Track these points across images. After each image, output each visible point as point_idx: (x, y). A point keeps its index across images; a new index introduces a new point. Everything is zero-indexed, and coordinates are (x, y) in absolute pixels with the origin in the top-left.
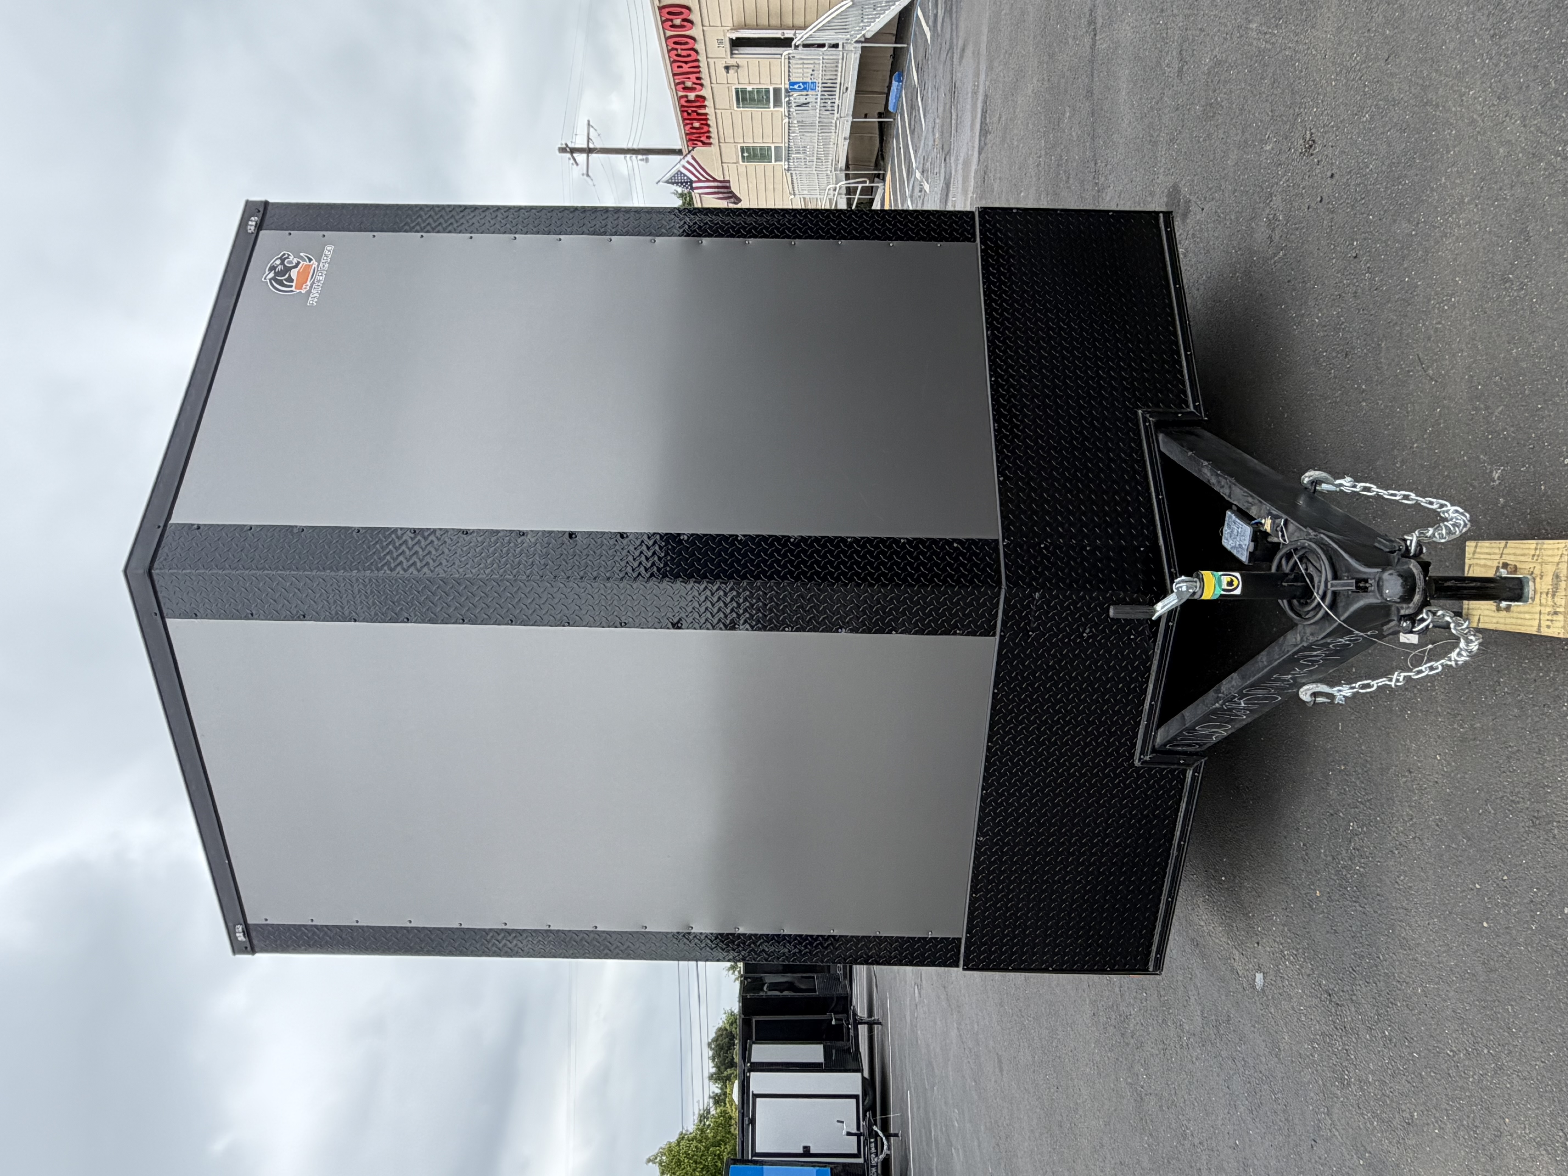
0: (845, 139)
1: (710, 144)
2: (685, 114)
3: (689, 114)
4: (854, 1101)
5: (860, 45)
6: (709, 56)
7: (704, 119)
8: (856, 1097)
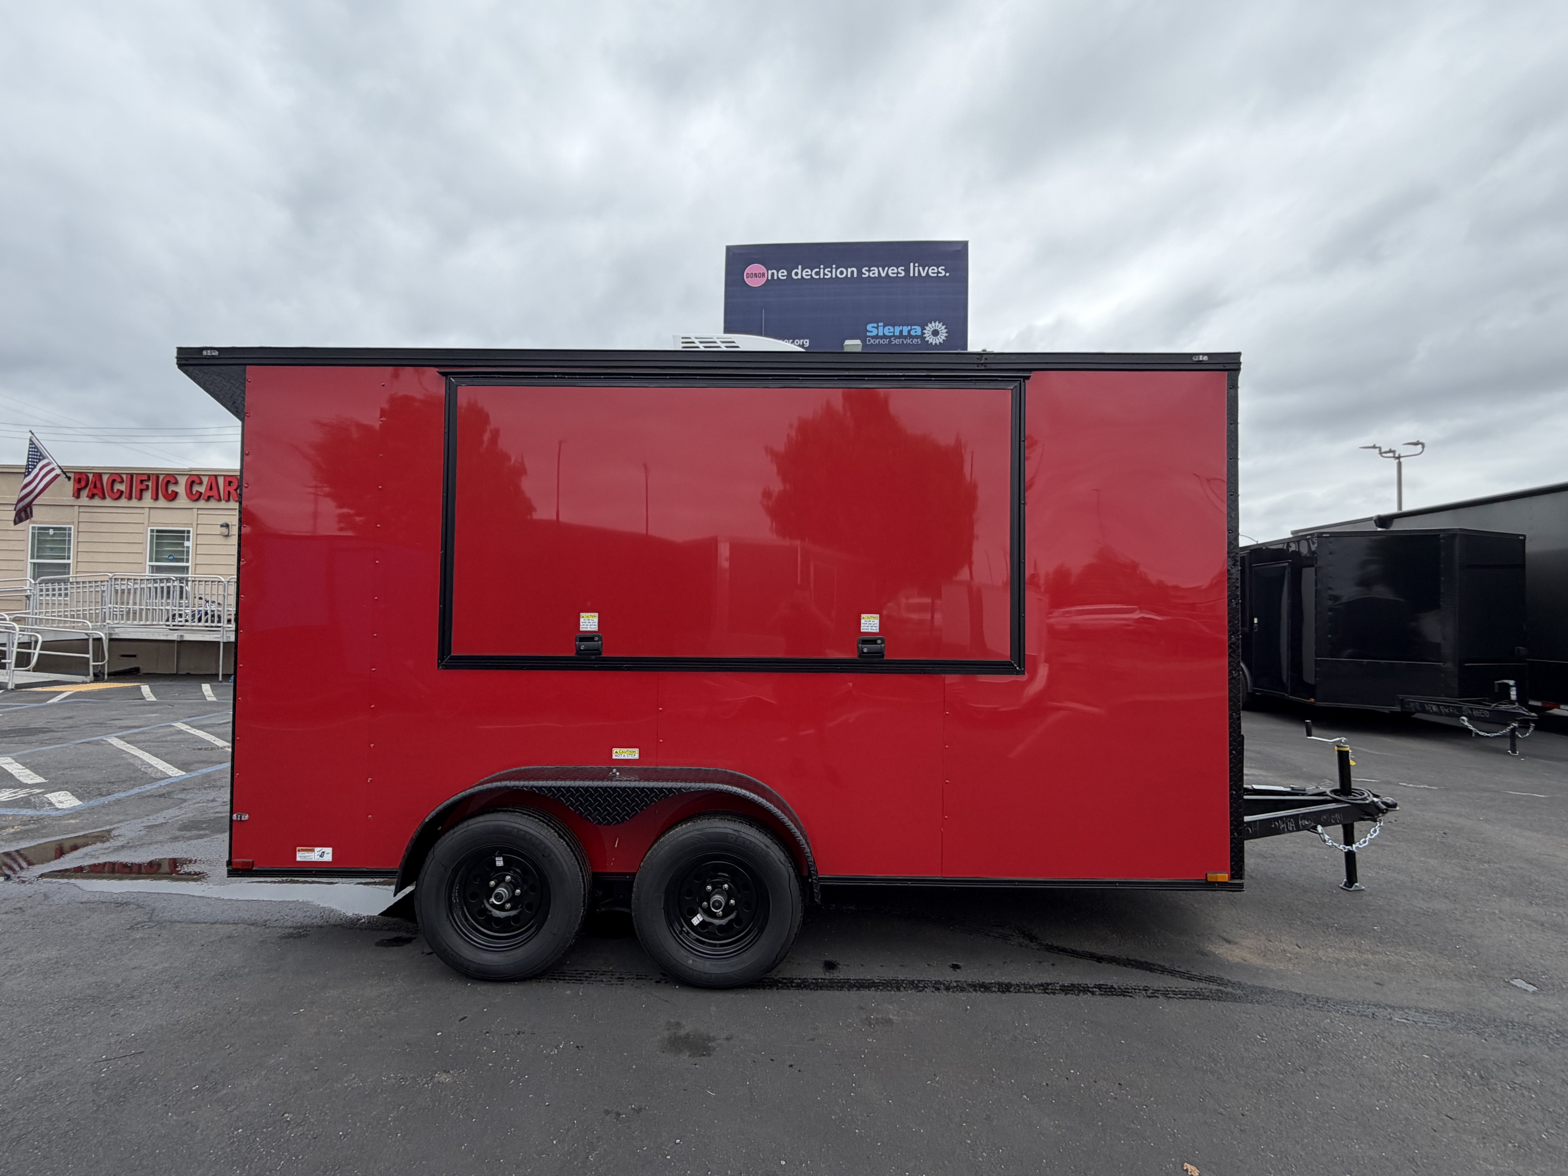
1: (77, 496)
2: (144, 477)
3: (142, 481)
7: (132, 495)
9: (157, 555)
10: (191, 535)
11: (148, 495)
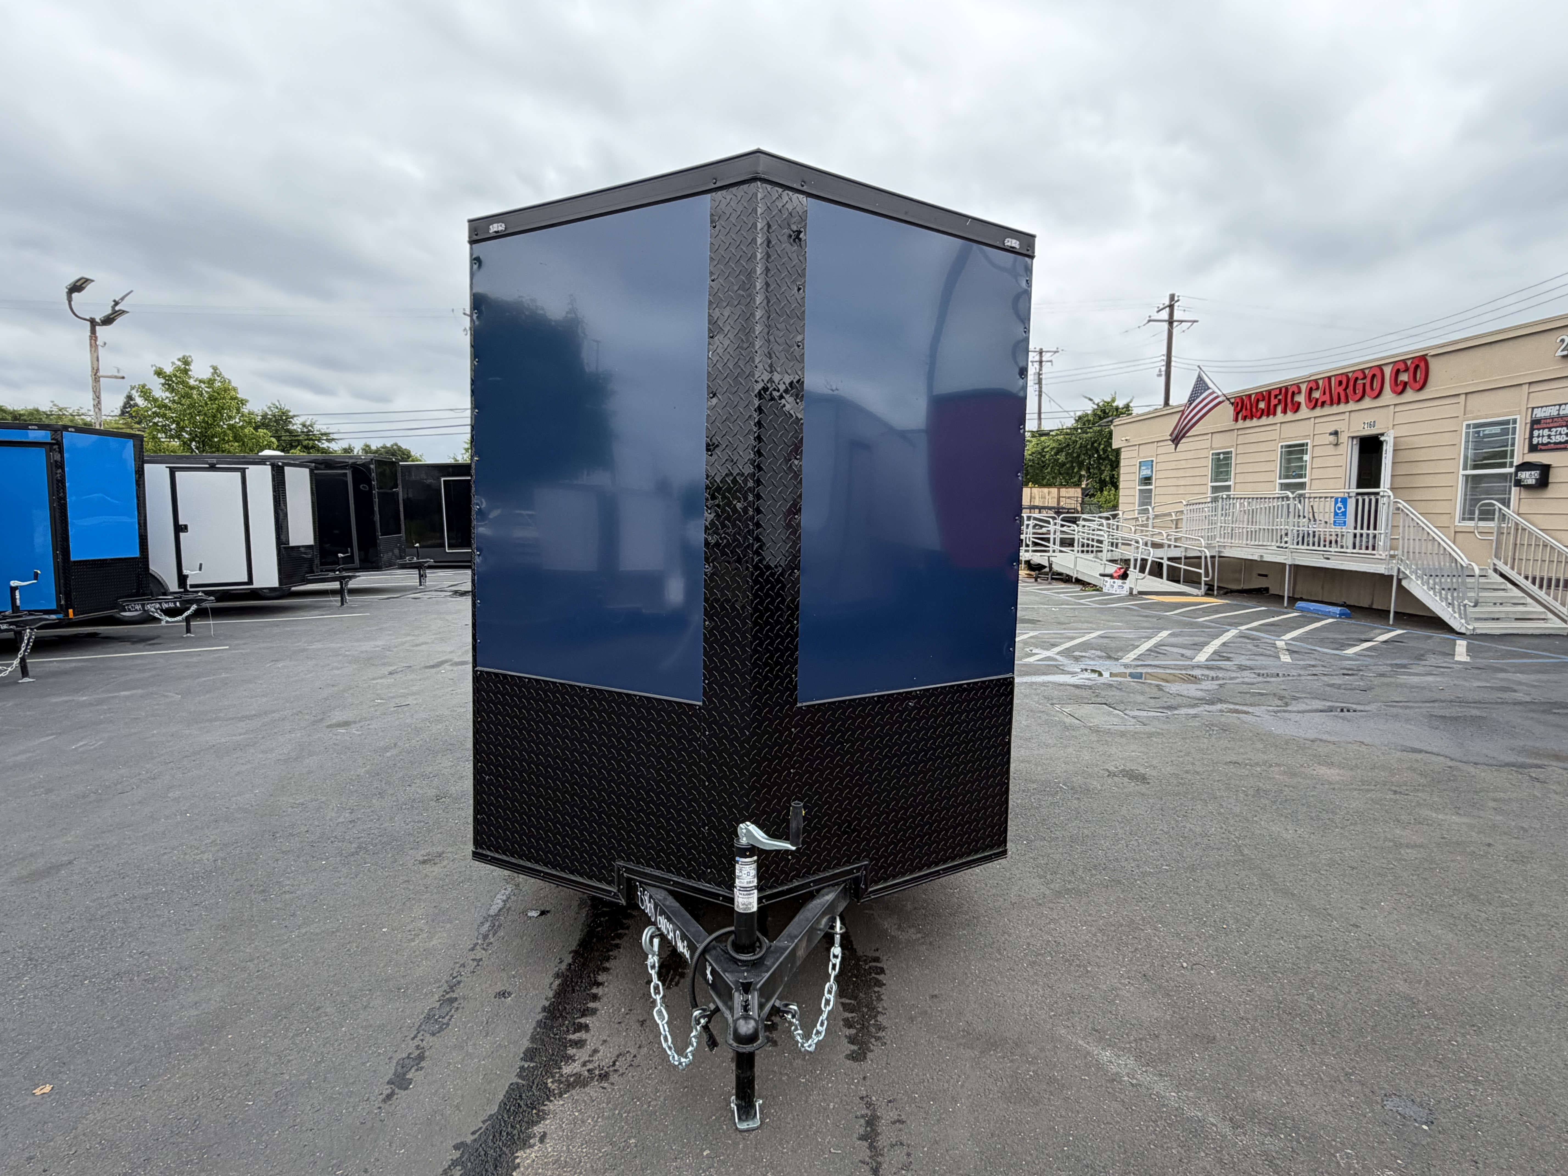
0: (1262, 556)
1: (1236, 420)
2: (1277, 392)
3: (1276, 396)
4: (246, 580)
5: (1395, 574)
6: (1352, 414)
7: (1270, 411)
8: (250, 581)
9: (1284, 472)
10: (1309, 447)
11: (1280, 410)
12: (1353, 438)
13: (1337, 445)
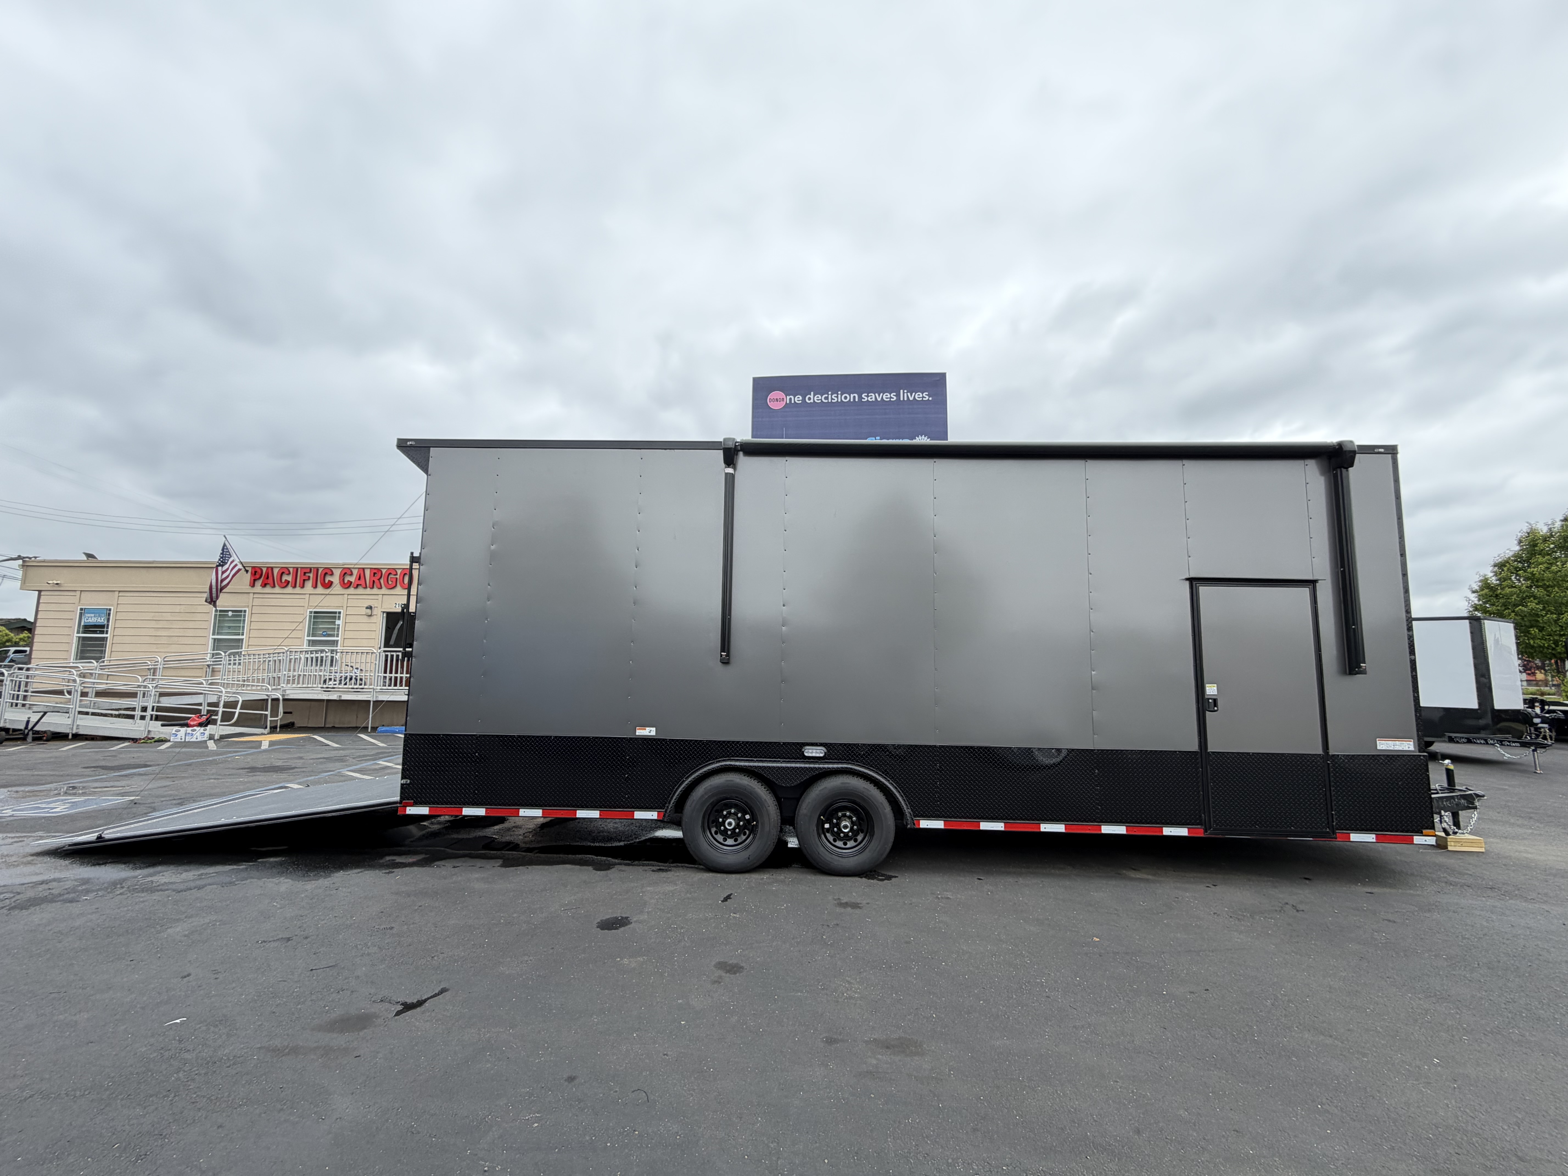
1: (253, 585)
2: (307, 570)
3: (305, 573)
6: (384, 596)
7: (296, 584)
9: (313, 632)
10: (342, 615)
11: (309, 584)
12: (384, 612)
13: (371, 616)
